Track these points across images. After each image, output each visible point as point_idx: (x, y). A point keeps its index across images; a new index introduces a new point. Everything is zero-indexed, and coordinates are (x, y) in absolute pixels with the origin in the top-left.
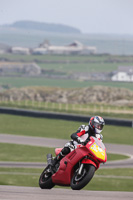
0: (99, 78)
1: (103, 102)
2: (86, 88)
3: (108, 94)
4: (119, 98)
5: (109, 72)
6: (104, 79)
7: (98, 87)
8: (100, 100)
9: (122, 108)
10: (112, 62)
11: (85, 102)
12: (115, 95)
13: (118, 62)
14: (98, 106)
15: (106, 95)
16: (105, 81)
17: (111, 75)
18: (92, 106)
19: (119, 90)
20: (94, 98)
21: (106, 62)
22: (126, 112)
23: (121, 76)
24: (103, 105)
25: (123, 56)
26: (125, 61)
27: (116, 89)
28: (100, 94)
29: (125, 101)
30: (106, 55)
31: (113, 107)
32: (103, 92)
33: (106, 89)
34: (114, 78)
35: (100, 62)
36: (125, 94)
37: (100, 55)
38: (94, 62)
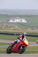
0: (5, 22)
1: (6, 28)
2: (1, 25)
3: (8, 26)
4: (11, 27)
5: (8, 20)
6: (6, 22)
7: (5, 24)
8: (5, 28)
9: (12, 30)
10: (8, 17)
11: (1, 28)
12: (10, 26)
13: (10, 17)
14: (5, 30)
15: (7, 26)
16: (7, 22)
17: (8, 21)
18: (3, 29)
19: (11, 25)
20: (4, 27)
21: (7, 17)
22: (13, 31)
23: (11, 21)
24: (6, 29)
25: (12, 15)
26: (12, 17)
27: (10, 24)
28: (5, 26)
29: (12, 28)
30: (7, 15)
31: (9, 30)
32: (6, 26)
33: (7, 25)
34: (9, 22)
35: (5, 17)
36: (12, 26)
37: (5, 15)
38: (3, 17)
